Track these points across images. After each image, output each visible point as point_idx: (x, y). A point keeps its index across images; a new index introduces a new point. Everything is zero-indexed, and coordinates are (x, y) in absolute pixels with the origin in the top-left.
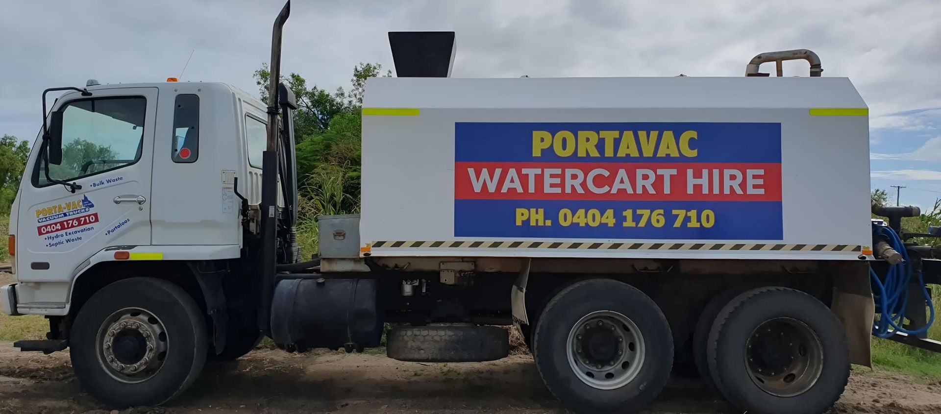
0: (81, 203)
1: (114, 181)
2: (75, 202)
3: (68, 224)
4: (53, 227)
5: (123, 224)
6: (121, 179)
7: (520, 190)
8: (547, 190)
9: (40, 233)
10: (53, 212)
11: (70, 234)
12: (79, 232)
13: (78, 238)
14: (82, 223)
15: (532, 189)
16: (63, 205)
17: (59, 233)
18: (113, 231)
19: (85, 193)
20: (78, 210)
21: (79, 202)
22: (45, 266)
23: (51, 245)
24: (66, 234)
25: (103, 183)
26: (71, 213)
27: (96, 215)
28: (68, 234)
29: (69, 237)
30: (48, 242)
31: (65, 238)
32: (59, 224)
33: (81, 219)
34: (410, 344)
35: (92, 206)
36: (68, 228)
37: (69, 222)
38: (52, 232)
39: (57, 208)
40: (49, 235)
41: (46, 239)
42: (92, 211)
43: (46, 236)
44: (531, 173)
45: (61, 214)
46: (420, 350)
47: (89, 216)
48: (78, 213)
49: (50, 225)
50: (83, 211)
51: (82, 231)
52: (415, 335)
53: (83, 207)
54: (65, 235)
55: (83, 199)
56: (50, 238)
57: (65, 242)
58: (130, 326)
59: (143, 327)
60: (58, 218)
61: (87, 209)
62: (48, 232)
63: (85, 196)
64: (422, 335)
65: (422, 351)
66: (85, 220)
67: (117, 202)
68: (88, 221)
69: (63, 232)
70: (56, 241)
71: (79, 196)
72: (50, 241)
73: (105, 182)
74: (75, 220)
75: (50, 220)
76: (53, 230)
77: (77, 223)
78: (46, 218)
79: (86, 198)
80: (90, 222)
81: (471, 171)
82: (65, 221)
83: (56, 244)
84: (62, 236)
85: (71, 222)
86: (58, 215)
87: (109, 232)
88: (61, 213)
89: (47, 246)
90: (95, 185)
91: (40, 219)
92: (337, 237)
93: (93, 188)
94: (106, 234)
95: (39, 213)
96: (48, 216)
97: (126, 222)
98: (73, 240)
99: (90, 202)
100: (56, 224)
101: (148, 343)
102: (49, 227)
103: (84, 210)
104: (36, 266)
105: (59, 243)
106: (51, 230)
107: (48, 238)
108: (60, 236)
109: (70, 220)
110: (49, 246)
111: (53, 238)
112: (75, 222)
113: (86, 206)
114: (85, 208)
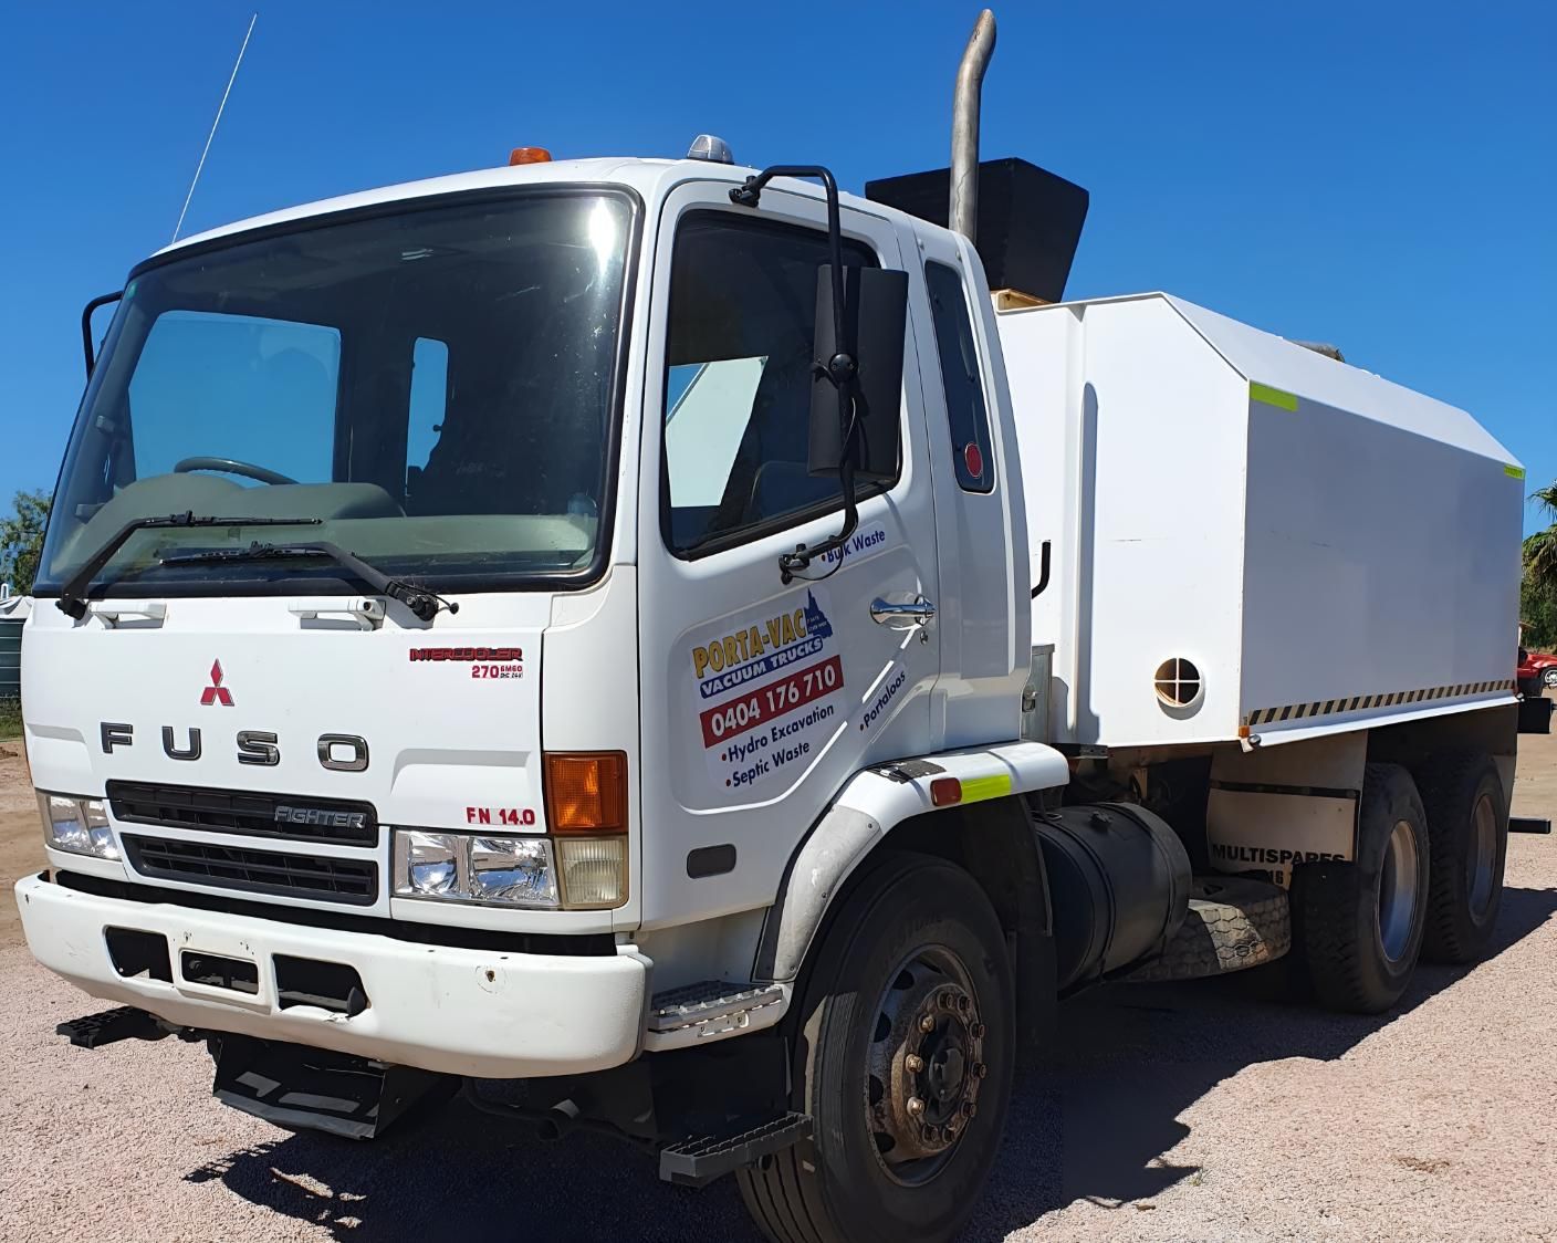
0: (803, 622)
2: (788, 615)
3: (777, 698)
4: (742, 715)
5: (893, 688)
6: (881, 533)
9: (710, 740)
10: (739, 653)
11: (782, 732)
12: (802, 725)
13: (800, 746)
14: (808, 693)
16: (763, 629)
17: (757, 732)
18: (876, 713)
19: (810, 583)
20: (796, 647)
21: (798, 617)
22: (724, 858)
23: (739, 779)
24: (774, 734)
26: (781, 658)
27: (835, 661)
28: (778, 734)
29: (779, 745)
30: (730, 768)
31: (772, 747)
32: (754, 701)
33: (805, 678)
35: (828, 630)
36: (777, 712)
37: (778, 690)
38: (740, 729)
39: (748, 642)
40: (732, 742)
41: (724, 757)
42: (828, 648)
43: (725, 745)
45: (758, 662)
47: (822, 667)
48: (797, 658)
49: (734, 704)
50: (807, 648)
51: (809, 720)
53: (808, 637)
54: (769, 736)
55: (808, 607)
56: (736, 751)
57: (771, 764)
60: (753, 677)
61: (817, 643)
62: (728, 733)
63: (809, 592)
66: (815, 680)
68: (821, 687)
69: (766, 727)
70: (751, 761)
71: (797, 598)
72: (737, 764)
73: (852, 548)
74: (789, 683)
75: (734, 685)
76: (743, 723)
77: (797, 692)
78: (721, 678)
79: (812, 602)
80: (826, 689)
82: (768, 688)
83: (751, 775)
84: (764, 741)
85: (783, 688)
86: (752, 665)
87: (867, 718)
88: (758, 657)
89: (728, 783)
91: (707, 683)
93: (827, 566)
94: (862, 727)
95: (701, 660)
96: (726, 670)
97: (899, 683)
98: (789, 756)
99: (822, 617)
100: (747, 699)
102: (730, 711)
103: (809, 647)
104: (699, 863)
105: (757, 767)
106: (738, 724)
107: (731, 754)
108: (759, 744)
109: (779, 684)
110: (733, 782)
111: (743, 753)
112: (793, 689)
113: (815, 632)
114: (813, 640)
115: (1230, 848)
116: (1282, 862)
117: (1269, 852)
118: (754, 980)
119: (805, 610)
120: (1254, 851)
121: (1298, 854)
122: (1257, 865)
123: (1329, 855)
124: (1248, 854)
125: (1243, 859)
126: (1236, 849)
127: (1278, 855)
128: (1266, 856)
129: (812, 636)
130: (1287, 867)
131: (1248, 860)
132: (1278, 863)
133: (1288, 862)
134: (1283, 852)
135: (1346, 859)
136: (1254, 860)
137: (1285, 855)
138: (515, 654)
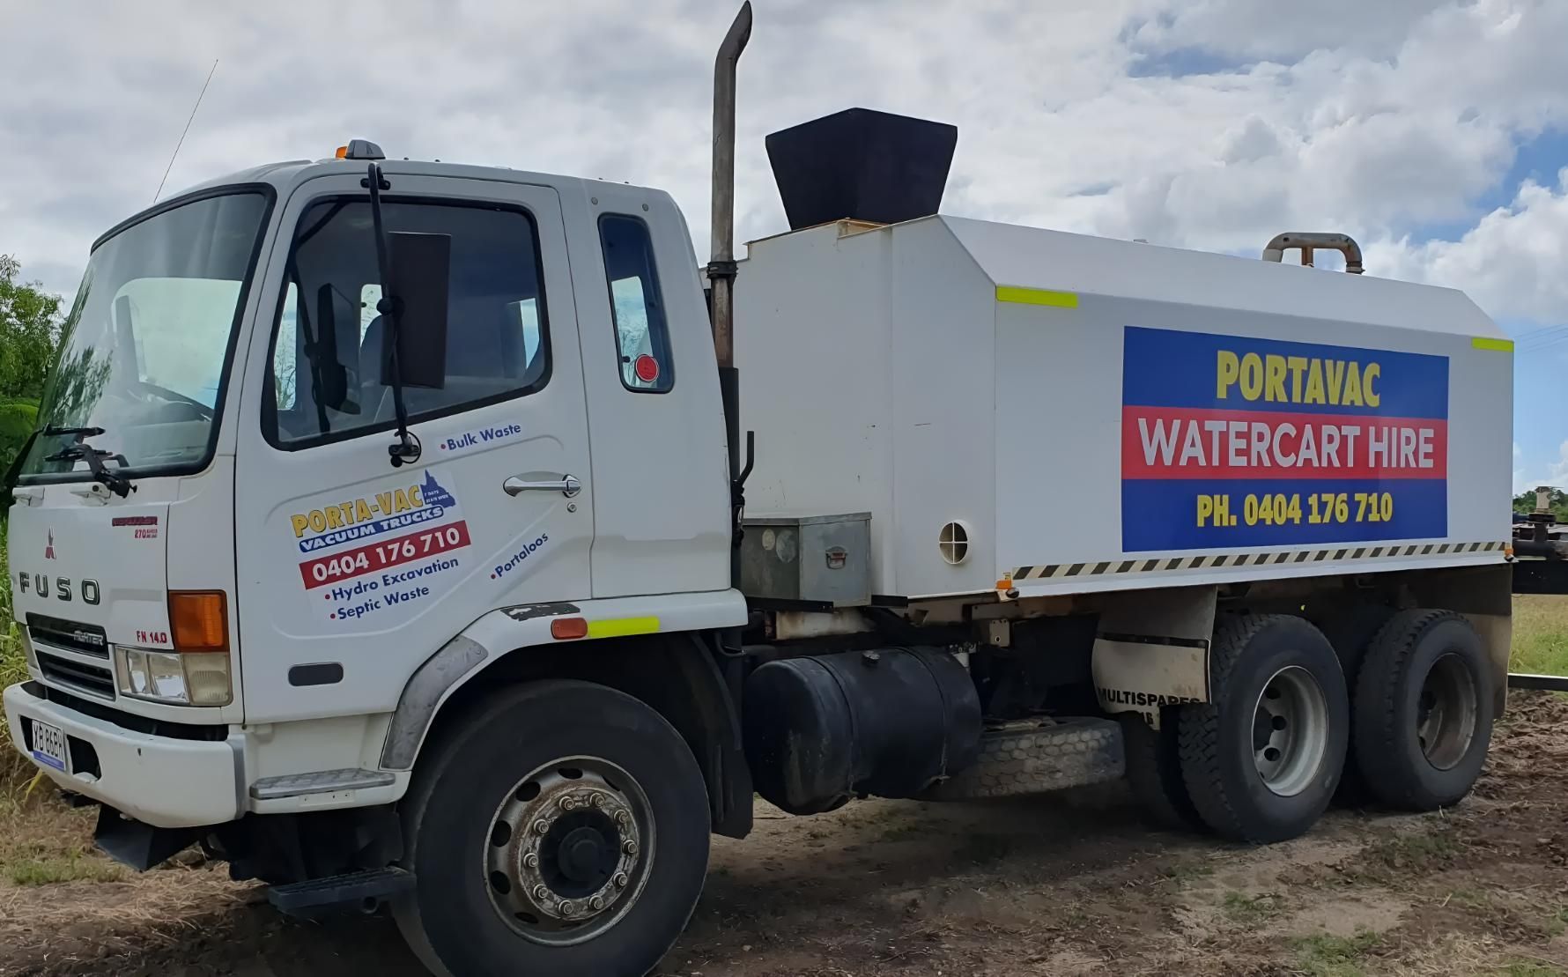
0: (419, 495)
1: (500, 434)
2: (401, 491)
3: (388, 553)
4: (348, 566)
5: (533, 547)
6: (517, 429)
7: (1202, 462)
8: (1236, 461)
9: (310, 583)
10: (343, 518)
11: (395, 580)
12: (420, 574)
13: (418, 590)
14: (426, 549)
15: (1216, 462)
16: (371, 501)
17: (365, 579)
18: (509, 567)
19: (427, 465)
20: (412, 514)
21: (413, 492)
22: (330, 673)
23: (345, 614)
24: (385, 581)
25: (472, 441)
26: (394, 523)
27: (461, 526)
28: (391, 581)
29: (393, 589)
30: (334, 605)
31: (383, 591)
32: (362, 555)
33: (422, 538)
34: (1030, 764)
35: (450, 502)
36: (389, 564)
37: (390, 547)
38: (344, 576)
39: (353, 510)
40: (336, 586)
41: (327, 597)
42: (450, 515)
43: (328, 588)
44: (1215, 427)
45: (366, 526)
46: (1053, 772)
47: (443, 529)
48: (413, 522)
49: (339, 557)
50: (425, 515)
51: (429, 570)
52: (1041, 747)
53: (425, 507)
54: (381, 583)
55: (425, 483)
56: (341, 593)
57: (383, 603)
58: (580, 804)
59: (611, 800)
60: (359, 537)
61: (437, 511)
62: (332, 579)
63: (427, 473)
64: (1055, 745)
65: (1059, 775)
66: (435, 539)
67: (513, 492)
68: (442, 545)
69: (376, 576)
70: (357, 600)
71: (411, 477)
72: (342, 603)
73: (479, 438)
74: (407, 542)
75: (337, 543)
76: (348, 571)
77: (413, 549)
78: (323, 538)
79: (430, 480)
80: (448, 547)
81: (1142, 422)
82: (378, 545)
83: (359, 611)
84: (374, 586)
85: (396, 546)
86: (359, 528)
87: (499, 570)
88: (366, 522)
89: (333, 616)
90: (451, 444)
91: (307, 541)
92: (833, 564)
93: (447, 452)
94: (493, 577)
95: (300, 524)
96: (328, 530)
97: (539, 542)
98: (405, 597)
99: (442, 491)
100: (353, 554)
101: (623, 837)
102: (334, 562)
103: (427, 514)
104: (302, 675)
105: (366, 605)
106: (342, 572)
107: (335, 595)
108: (368, 588)
109: (393, 541)
110: (338, 616)
111: (349, 594)
112: (406, 545)
113: (433, 503)
114: (432, 509)
115: (1109, 691)
116: (1150, 705)
117: (1140, 695)
118: (380, 768)
119: (422, 486)
120: (1127, 694)
121: (1161, 697)
122: (1130, 707)
123: (1187, 699)
124: (1123, 697)
125: (1119, 701)
126: (1114, 692)
127: (1146, 698)
128: (1137, 699)
129: (430, 506)
130: (1154, 710)
131: (1123, 702)
132: (1146, 705)
133: (1155, 704)
134: (1150, 696)
135: (1201, 701)
136: (1127, 702)
137: (1152, 698)
138: (153, 521)
